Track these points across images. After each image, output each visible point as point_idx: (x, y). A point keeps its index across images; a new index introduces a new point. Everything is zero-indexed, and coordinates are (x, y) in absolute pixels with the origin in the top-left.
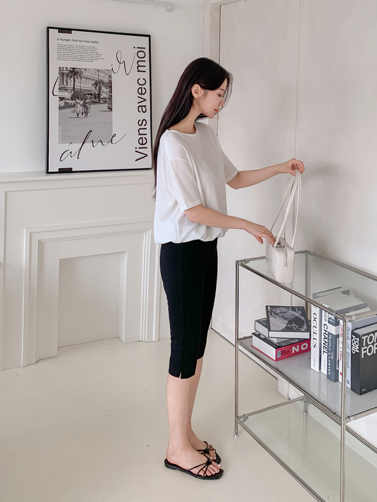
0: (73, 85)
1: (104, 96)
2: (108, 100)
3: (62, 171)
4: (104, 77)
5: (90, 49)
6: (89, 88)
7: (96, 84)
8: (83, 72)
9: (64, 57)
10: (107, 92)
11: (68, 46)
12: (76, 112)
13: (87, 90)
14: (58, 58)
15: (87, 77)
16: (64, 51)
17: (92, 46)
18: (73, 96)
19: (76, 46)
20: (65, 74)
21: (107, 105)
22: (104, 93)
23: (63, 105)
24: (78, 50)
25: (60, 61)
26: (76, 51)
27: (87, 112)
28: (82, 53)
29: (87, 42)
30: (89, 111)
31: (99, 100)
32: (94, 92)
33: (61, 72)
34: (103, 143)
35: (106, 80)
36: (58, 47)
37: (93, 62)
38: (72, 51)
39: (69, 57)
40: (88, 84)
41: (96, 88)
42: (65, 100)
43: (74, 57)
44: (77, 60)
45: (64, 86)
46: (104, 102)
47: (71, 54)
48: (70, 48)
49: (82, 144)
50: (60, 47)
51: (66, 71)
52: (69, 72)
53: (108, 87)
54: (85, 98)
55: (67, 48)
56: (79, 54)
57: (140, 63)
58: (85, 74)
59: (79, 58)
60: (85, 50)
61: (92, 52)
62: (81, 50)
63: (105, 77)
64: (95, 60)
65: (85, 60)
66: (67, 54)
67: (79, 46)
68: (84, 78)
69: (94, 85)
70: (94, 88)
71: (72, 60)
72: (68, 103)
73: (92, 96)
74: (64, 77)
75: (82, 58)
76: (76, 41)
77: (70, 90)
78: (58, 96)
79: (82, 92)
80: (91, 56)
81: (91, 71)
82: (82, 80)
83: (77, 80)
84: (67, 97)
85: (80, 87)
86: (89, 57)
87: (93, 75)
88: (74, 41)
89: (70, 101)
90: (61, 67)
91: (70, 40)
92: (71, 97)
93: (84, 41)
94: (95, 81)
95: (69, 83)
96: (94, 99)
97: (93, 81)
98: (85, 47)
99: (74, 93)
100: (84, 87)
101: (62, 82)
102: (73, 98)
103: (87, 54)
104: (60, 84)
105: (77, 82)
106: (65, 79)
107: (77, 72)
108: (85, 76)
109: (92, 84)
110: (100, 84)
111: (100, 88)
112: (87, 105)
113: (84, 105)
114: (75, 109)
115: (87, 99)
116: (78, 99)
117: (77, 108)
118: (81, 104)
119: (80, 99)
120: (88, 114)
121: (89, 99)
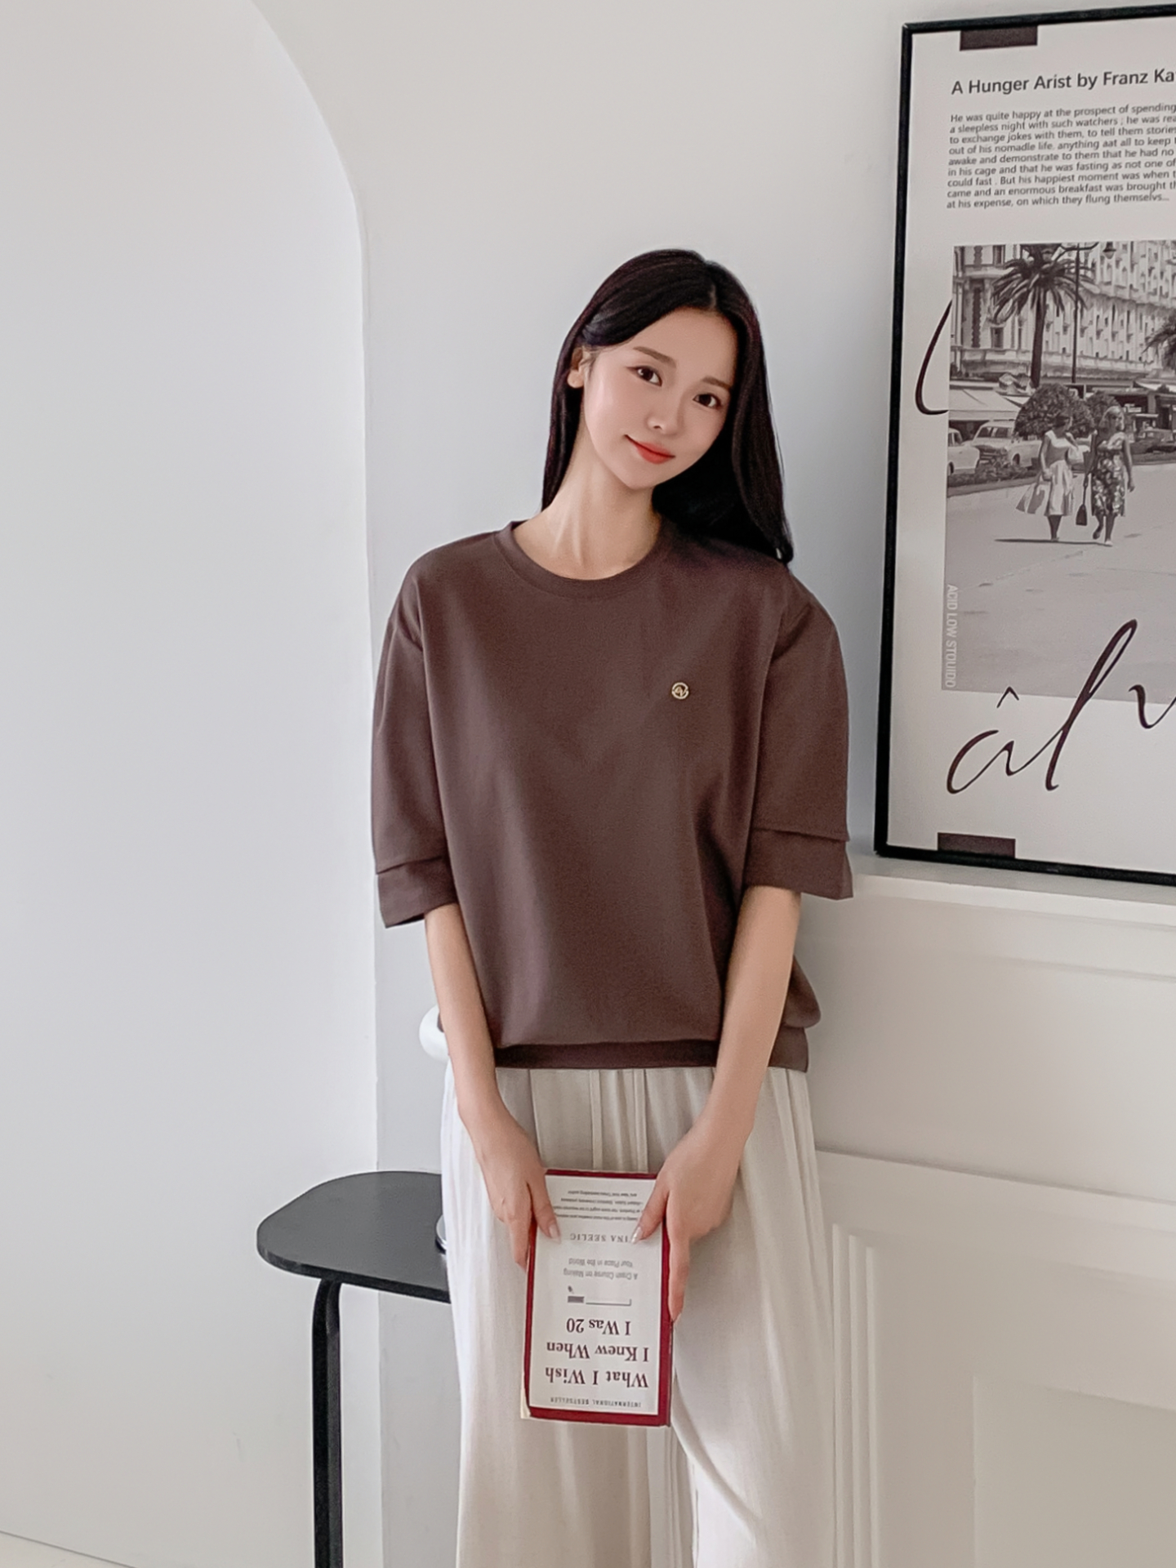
0: (1031, 348)
3: (958, 851)
5: (1145, 120)
6: (1127, 360)
7: (1172, 335)
8: (1094, 265)
9: (985, 188)
11: (1012, 121)
12: (1042, 507)
13: (1117, 372)
14: (955, 194)
15: (1117, 299)
16: (989, 149)
17: (1155, 104)
18: (1031, 414)
19: (1059, 113)
20: (987, 286)
23: (974, 467)
24: (1069, 135)
25: (966, 209)
26: (1055, 141)
27: (1110, 508)
28: (1090, 150)
29: (1125, 80)
30: (1122, 501)
32: (1155, 387)
33: (968, 275)
36: (954, 135)
37: (1159, 197)
38: (1033, 147)
39: (1017, 186)
40: (1122, 335)
41: (1169, 362)
42: (980, 436)
43: (1044, 180)
44: (1060, 196)
45: (978, 357)
47: (1030, 164)
48: (1022, 132)
49: (1076, 699)
50: (967, 129)
51: (993, 265)
52: (1011, 269)
54: (1102, 425)
55: (1006, 133)
56: (1074, 162)
58: (1109, 276)
59: (1076, 183)
60: (1112, 132)
61: (1154, 137)
62: (1085, 133)
64: (1172, 184)
65: (1112, 194)
66: (1006, 165)
67: (1077, 113)
68: (1101, 301)
69: (1157, 346)
70: (1160, 358)
71: (1030, 202)
72: (1002, 456)
73: (1142, 413)
74: (985, 301)
75: (1093, 183)
76: (1059, 87)
77: (1014, 376)
78: (947, 413)
79: (1085, 384)
80: (1151, 164)
81: (1144, 256)
82: (1090, 312)
83: (1058, 315)
84: (996, 421)
85: (1071, 358)
86: (1134, 171)
87: (1155, 278)
88: (1046, 90)
89: (1010, 441)
90: (970, 247)
91: (1022, 87)
92: (1016, 421)
93: (1110, 79)
94: (1165, 319)
95: (1010, 336)
96: (1154, 428)
97: (1156, 319)
98: (1111, 111)
99: (1035, 396)
100: (1094, 355)
101: (972, 331)
102: (1031, 425)
103: (1123, 154)
104: (959, 347)
105: (1057, 331)
106: (989, 316)
107: (1061, 268)
108: (1108, 287)
109: (1147, 339)
112: (1113, 463)
113: (1093, 468)
114: (1038, 493)
115: (1115, 430)
116: (1060, 429)
117: (1050, 483)
118: (1078, 462)
119: (1067, 431)
120: (1116, 519)
121: (1123, 427)
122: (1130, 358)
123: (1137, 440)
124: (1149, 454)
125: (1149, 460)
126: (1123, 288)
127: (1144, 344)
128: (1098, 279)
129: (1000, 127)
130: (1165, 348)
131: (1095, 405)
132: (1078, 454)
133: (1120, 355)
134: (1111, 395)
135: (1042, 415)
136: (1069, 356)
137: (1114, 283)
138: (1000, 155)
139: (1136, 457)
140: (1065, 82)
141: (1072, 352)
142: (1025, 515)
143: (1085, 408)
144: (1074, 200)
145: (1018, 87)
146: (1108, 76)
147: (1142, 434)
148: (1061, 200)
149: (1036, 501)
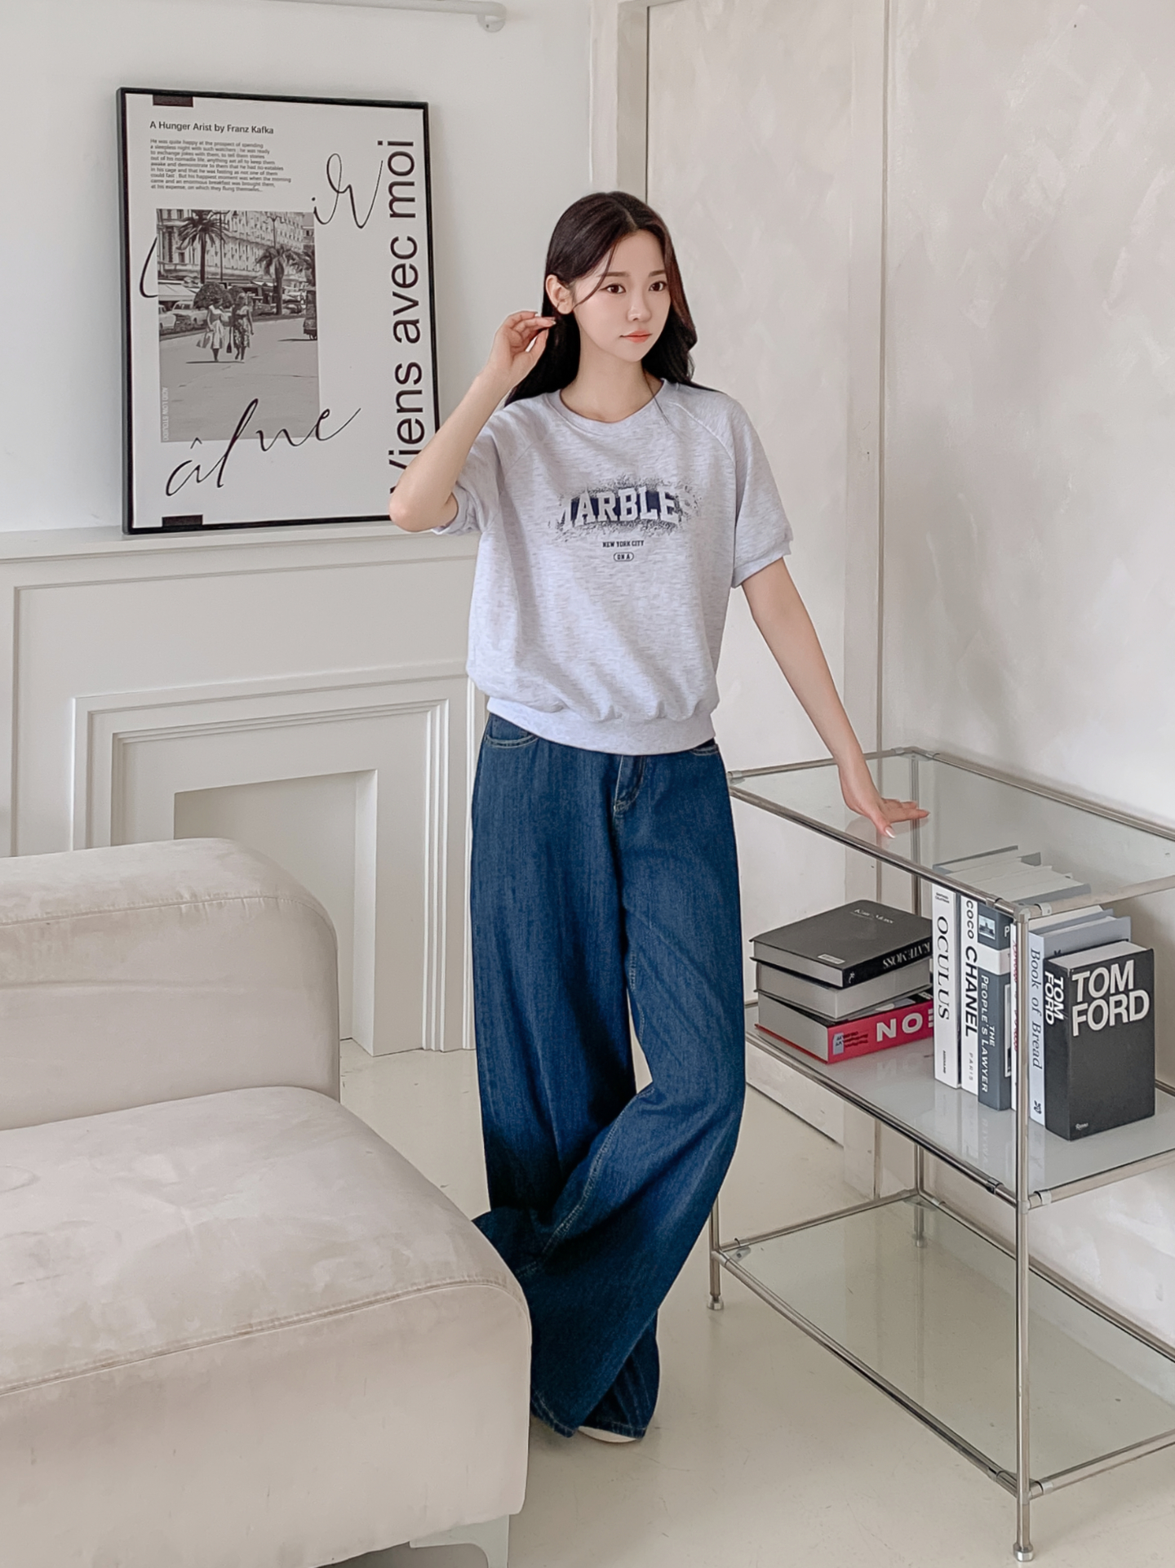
0: (199, 263)
1: (293, 294)
2: (304, 307)
3: (172, 525)
4: (292, 237)
5: (249, 151)
6: (247, 270)
7: (268, 258)
8: (228, 221)
9: (171, 179)
10: (301, 283)
11: (182, 145)
12: (209, 345)
13: (242, 276)
14: (155, 181)
15: (240, 239)
16: (172, 159)
17: (253, 143)
18: (202, 297)
19: (207, 143)
20: (175, 230)
21: (301, 320)
22: (293, 283)
23: (173, 325)
24: (213, 155)
25: (162, 189)
26: (206, 158)
27: (243, 343)
28: (223, 164)
29: (238, 130)
30: (248, 340)
31: (279, 308)
32: (261, 284)
33: (165, 224)
34: (292, 439)
35: (298, 245)
36: (154, 149)
37: (257, 190)
38: (194, 160)
39: (188, 179)
40: (244, 257)
41: (267, 271)
42: (176, 308)
43: (201, 177)
44: (210, 186)
45: (173, 267)
46: (293, 311)
47: (193, 168)
48: (188, 151)
49: (229, 442)
50: (160, 147)
51: (177, 220)
52: (187, 222)
53: (302, 266)
54: (237, 303)
55: (180, 151)
56: (215, 169)
57: (399, 192)
58: (236, 228)
59: (218, 180)
60: (233, 155)
61: (254, 160)
62: (220, 155)
63: (294, 238)
64: (264, 184)
65: (235, 186)
66: (181, 168)
67: (216, 144)
68: (233, 240)
69: (261, 263)
70: (263, 269)
71: (195, 188)
72: (188, 319)
74: (174, 238)
75: (226, 180)
76: (206, 130)
77: (191, 278)
78: (157, 298)
79: (227, 282)
80: (253, 173)
81: (252, 219)
82: (228, 245)
83: (212, 247)
84: (183, 301)
85: (220, 269)
86: (245, 176)
87: (258, 229)
88: (199, 131)
89: (191, 311)
90: (165, 210)
91: (187, 128)
92: (194, 300)
93: (231, 128)
94: (264, 250)
95: (189, 257)
96: (262, 304)
97: (260, 250)
98: (233, 145)
99: (203, 288)
100: (232, 268)
101: (168, 254)
103: (239, 167)
104: (162, 262)
105: (212, 254)
106: (177, 246)
107: (212, 222)
108: (236, 233)
109: (256, 259)
110: (278, 260)
111: (280, 270)
112: (243, 321)
113: (233, 324)
114: (207, 337)
115: (243, 305)
116: (216, 305)
117: (213, 332)
118: (226, 321)
119: (220, 306)
120: (247, 349)
121: (247, 304)
122: (249, 269)
123: (254, 309)
124: (260, 317)
126: (243, 234)
127: (254, 262)
128: (231, 230)
129: (177, 148)
130: (265, 265)
132: (226, 317)
133: (244, 267)
134: (240, 287)
136: (218, 267)
137: (239, 232)
140: (209, 128)
141: (220, 266)
142: (201, 349)
144: (217, 189)
145: (184, 128)
148: (211, 188)
149: (206, 341)
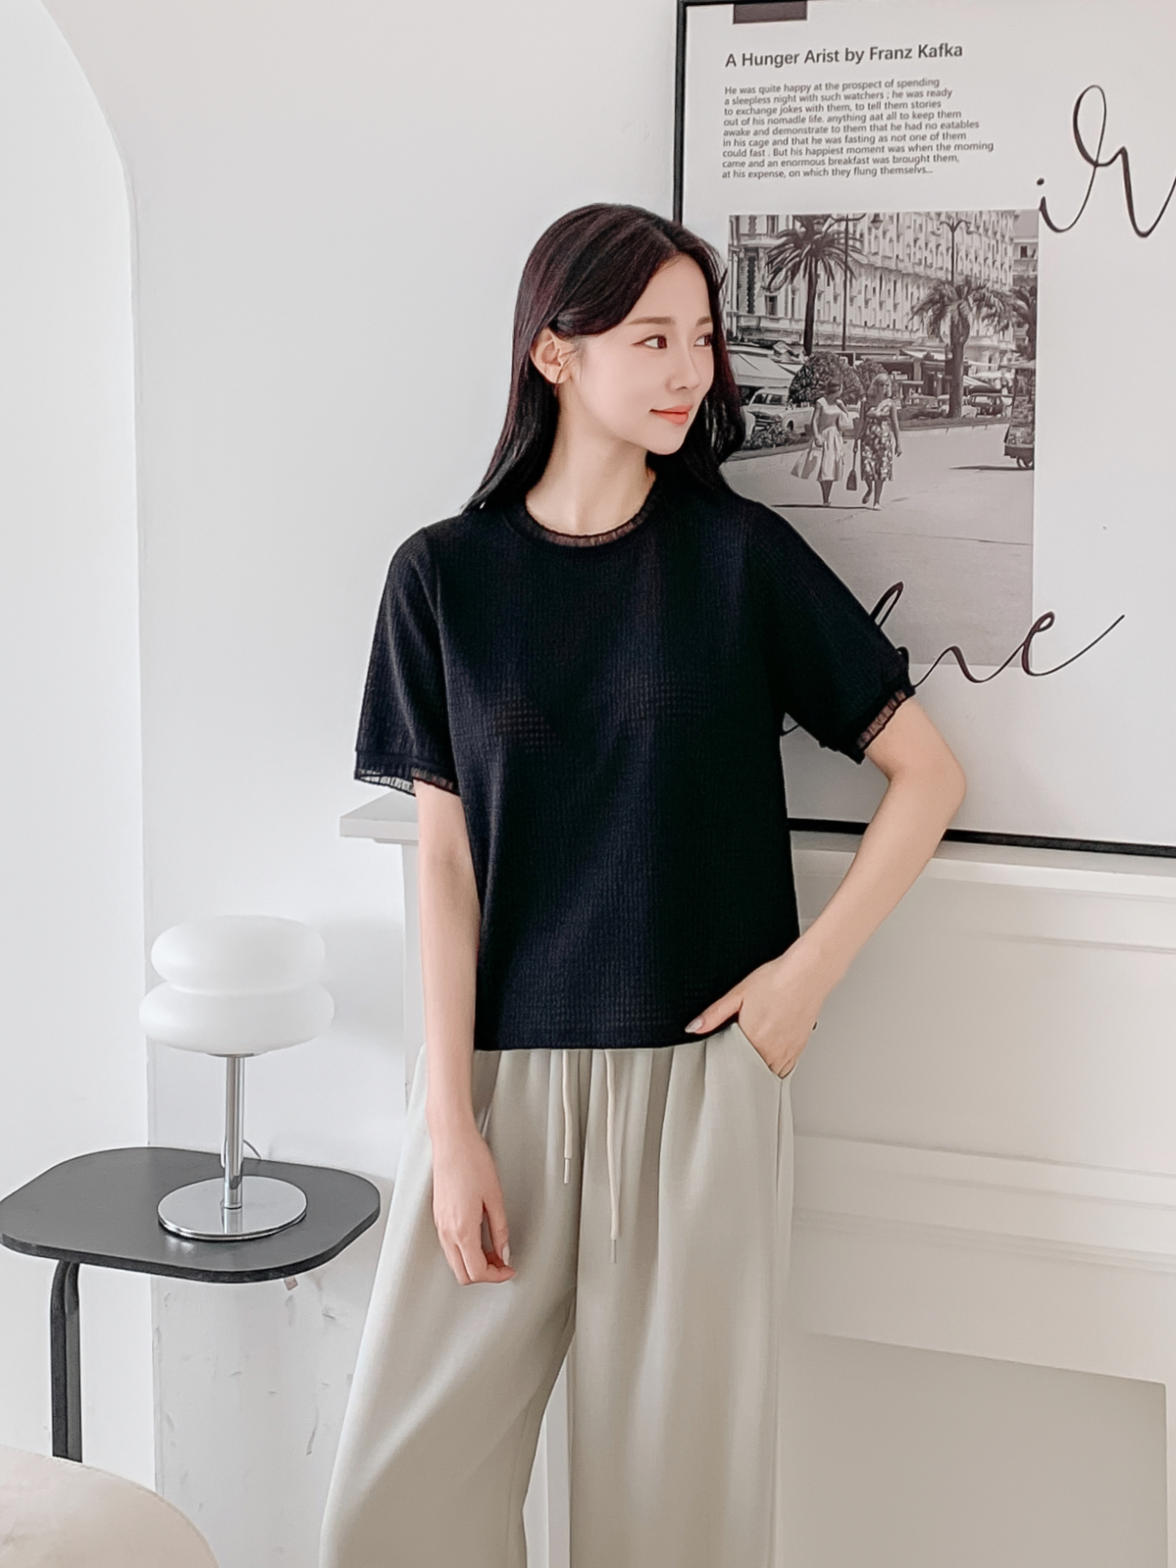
0: (804, 317)
1: (985, 375)
2: (1009, 400)
4: (990, 261)
5: (910, 95)
6: (893, 329)
7: (937, 304)
8: (862, 235)
9: (759, 159)
10: (1003, 353)
11: (783, 94)
12: (814, 475)
13: (884, 341)
14: (730, 165)
15: (883, 268)
16: (762, 121)
17: (919, 79)
18: (804, 382)
19: (828, 86)
20: (761, 254)
21: (1003, 428)
22: (987, 354)
24: (838, 108)
25: (740, 179)
26: (824, 115)
27: (879, 474)
28: (858, 123)
29: (891, 55)
30: (890, 466)
31: (954, 405)
32: (920, 355)
33: (743, 243)
34: (971, 670)
35: (1002, 275)
36: (729, 107)
37: (924, 169)
38: (803, 120)
39: (789, 157)
40: (889, 304)
41: (934, 330)
42: (755, 402)
43: (815, 152)
44: (830, 168)
46: (984, 410)
47: (801, 136)
48: (793, 105)
50: (741, 101)
51: (767, 234)
52: (783, 239)
53: (1009, 318)
54: (870, 392)
55: (778, 106)
56: (842, 135)
58: (876, 247)
59: (844, 156)
60: (878, 106)
61: (918, 111)
62: (853, 107)
63: (994, 262)
64: (936, 158)
65: (878, 166)
66: (778, 137)
67: (845, 87)
68: (869, 272)
69: (922, 314)
70: (925, 326)
71: (802, 174)
72: (776, 423)
73: (908, 379)
74: (759, 268)
75: (861, 156)
76: (828, 61)
77: (788, 345)
79: (854, 352)
80: (916, 138)
81: (909, 227)
82: (858, 282)
83: (828, 285)
84: (771, 388)
85: (841, 327)
86: (900, 144)
87: (920, 248)
88: (816, 64)
89: (785, 407)
90: (745, 216)
91: (793, 60)
92: (790, 388)
93: (876, 53)
94: (929, 288)
95: (784, 305)
96: (920, 394)
97: (921, 289)
98: (877, 85)
99: (807, 364)
100: (863, 324)
101: (747, 297)
102: (804, 392)
103: (889, 127)
104: (735, 314)
105: (828, 300)
106: (763, 284)
107: (831, 237)
108: (875, 257)
109: (912, 308)
110: (959, 305)
111: (961, 327)
112: (881, 429)
113: (862, 434)
114: (811, 458)
115: (883, 396)
116: (830, 396)
117: (822, 449)
118: (848, 428)
119: (838, 398)
120: (884, 483)
121: (890, 394)
122: (897, 327)
123: (904, 407)
124: (915, 421)
125: (914, 426)
126: (890, 258)
127: (910, 312)
128: (865, 253)
129: (772, 100)
130: (930, 317)
131: (864, 373)
132: (848, 421)
133: (887, 323)
135: (815, 382)
136: (839, 324)
137: (881, 254)
138: (772, 127)
139: (903, 423)
140: (834, 56)
141: (842, 321)
143: (854, 375)
144: (842, 172)
145: (789, 61)
146: (874, 51)
147: (908, 401)
148: (830, 173)
149: (809, 466)
